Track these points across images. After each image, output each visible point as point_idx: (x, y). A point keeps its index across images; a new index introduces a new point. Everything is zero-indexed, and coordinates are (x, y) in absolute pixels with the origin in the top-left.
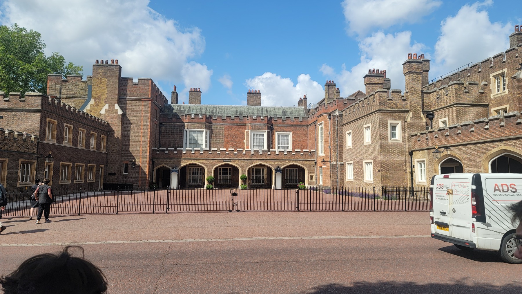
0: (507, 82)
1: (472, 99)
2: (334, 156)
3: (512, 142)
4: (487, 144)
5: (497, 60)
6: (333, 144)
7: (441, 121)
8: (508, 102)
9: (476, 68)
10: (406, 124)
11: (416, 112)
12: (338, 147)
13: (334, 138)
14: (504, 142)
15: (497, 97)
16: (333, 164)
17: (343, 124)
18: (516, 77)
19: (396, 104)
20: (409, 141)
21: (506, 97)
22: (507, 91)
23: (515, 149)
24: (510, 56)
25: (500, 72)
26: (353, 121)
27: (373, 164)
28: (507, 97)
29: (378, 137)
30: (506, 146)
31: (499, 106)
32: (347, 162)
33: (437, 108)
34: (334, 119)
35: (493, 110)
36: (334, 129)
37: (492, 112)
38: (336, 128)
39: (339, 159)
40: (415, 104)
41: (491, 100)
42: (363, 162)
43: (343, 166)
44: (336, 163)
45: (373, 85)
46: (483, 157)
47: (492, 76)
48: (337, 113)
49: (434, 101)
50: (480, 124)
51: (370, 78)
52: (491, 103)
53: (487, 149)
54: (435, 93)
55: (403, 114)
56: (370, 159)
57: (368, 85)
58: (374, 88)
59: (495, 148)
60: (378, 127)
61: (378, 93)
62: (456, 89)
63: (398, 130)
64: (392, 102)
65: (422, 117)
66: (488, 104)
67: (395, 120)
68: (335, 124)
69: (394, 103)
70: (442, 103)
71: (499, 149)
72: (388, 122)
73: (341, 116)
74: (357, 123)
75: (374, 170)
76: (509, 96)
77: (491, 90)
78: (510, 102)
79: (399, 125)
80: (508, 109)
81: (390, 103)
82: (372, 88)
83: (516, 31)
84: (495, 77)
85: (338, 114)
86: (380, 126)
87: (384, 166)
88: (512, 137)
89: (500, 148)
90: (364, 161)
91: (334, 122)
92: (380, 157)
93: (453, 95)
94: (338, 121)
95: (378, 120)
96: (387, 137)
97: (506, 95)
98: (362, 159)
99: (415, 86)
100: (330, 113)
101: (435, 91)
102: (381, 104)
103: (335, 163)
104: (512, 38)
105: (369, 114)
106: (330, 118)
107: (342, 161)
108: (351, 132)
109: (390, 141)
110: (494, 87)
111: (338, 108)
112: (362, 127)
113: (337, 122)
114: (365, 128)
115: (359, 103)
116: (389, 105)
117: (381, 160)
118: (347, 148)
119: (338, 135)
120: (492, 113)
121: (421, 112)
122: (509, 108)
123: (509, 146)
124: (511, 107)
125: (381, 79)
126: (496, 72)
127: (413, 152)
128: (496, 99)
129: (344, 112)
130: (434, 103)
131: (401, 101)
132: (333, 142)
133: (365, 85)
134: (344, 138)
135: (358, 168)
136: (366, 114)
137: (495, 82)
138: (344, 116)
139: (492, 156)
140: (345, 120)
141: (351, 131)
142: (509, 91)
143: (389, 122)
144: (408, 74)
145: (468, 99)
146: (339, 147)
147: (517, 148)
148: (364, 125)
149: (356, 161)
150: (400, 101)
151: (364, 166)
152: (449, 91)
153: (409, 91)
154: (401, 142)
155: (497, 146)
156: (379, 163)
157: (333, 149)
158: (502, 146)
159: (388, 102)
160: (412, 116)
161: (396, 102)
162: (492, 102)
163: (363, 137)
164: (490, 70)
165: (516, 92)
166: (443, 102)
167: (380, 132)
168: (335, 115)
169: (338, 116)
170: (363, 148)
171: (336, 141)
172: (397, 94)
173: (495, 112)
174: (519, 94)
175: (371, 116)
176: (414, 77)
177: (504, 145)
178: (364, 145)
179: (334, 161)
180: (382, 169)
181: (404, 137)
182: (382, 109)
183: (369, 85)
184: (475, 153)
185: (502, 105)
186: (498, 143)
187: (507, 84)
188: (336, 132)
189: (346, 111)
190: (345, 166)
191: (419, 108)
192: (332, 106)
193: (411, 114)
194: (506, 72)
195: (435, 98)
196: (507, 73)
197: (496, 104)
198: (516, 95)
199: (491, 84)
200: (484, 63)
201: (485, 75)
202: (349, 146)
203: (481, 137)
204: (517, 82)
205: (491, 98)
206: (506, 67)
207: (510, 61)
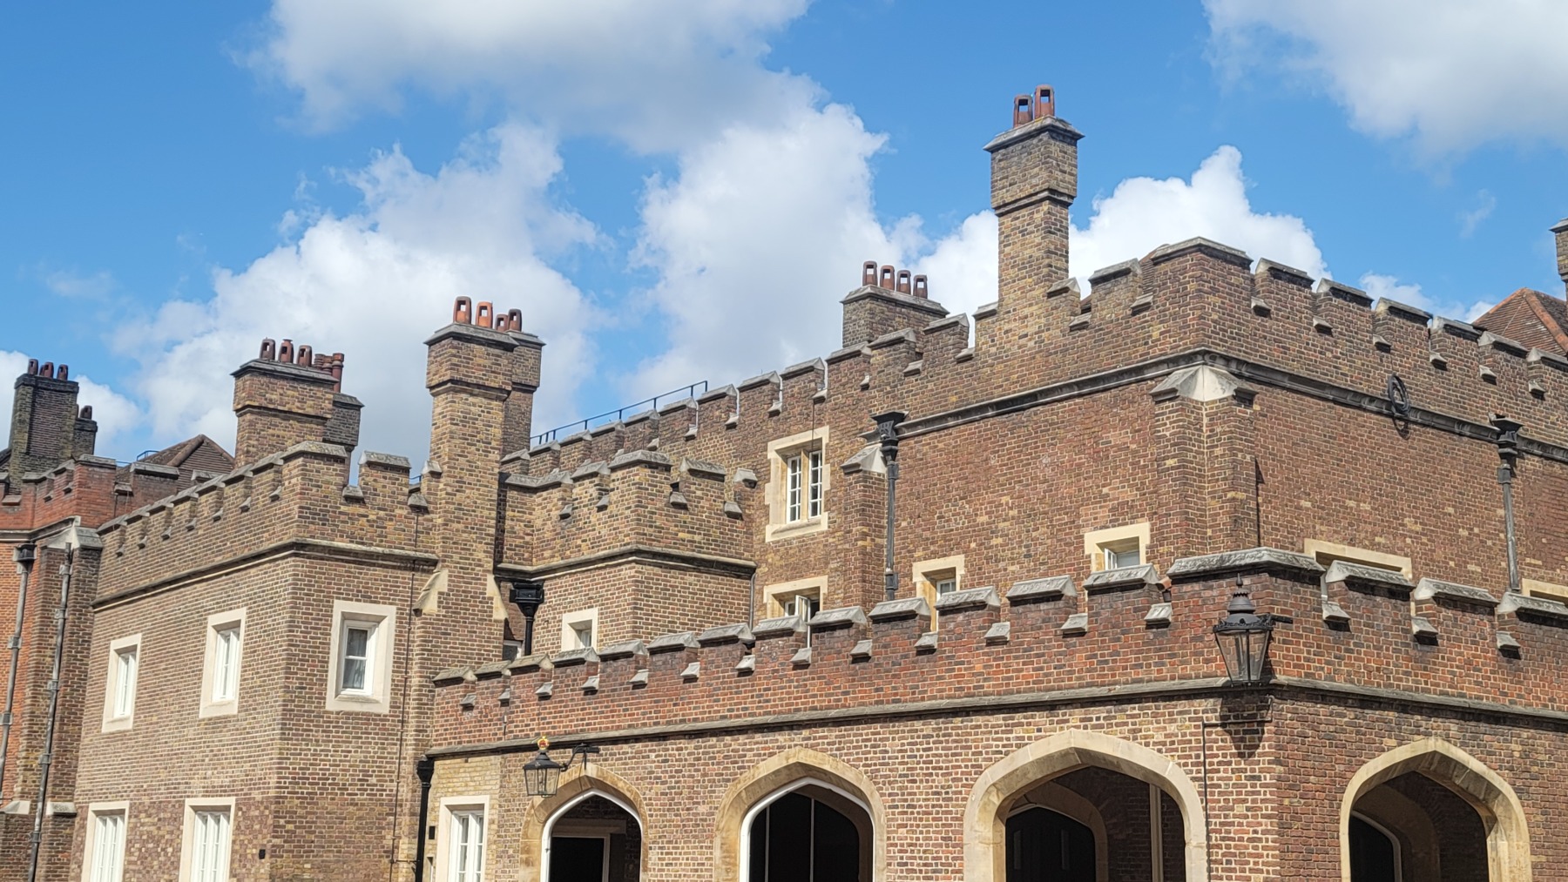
0: (825, 484)
1: (697, 538)
2: (27, 768)
3: (833, 734)
4: (742, 739)
5: (796, 389)
6: (28, 701)
7: (571, 625)
8: (827, 564)
9: (719, 407)
10: (418, 622)
11: (464, 573)
12: (57, 724)
13: (40, 672)
14: (806, 733)
15: (789, 542)
16: (13, 816)
17: (98, 598)
18: (857, 465)
19: (378, 524)
20: (421, 705)
21: (818, 543)
22: (823, 517)
23: (841, 765)
24: (843, 381)
25: (805, 437)
26: (155, 587)
27: (236, 815)
28: (821, 546)
29: (279, 678)
30: (810, 752)
31: (793, 578)
32: (94, 806)
33: (557, 562)
34: (51, 568)
35: (770, 590)
36: (46, 620)
37: (765, 601)
38: (58, 615)
39: (55, 785)
40: (465, 535)
41: (765, 549)
42: (182, 805)
43: (72, 826)
44: (32, 809)
45: (277, 420)
46: (725, 795)
47: (777, 451)
48: (72, 538)
49: (546, 528)
50: (723, 648)
51: (264, 379)
52: (766, 562)
53: (738, 761)
54: (556, 494)
55: (408, 575)
56: (223, 791)
57: (252, 413)
58: (277, 432)
59: (771, 755)
60: (283, 627)
61: (300, 461)
62: (639, 486)
63: (378, 652)
64: (362, 511)
65: (491, 599)
66: (752, 564)
67: (368, 599)
68: (56, 596)
69: (372, 517)
70: (579, 542)
71: (785, 764)
72: (332, 607)
73: (91, 553)
74: (172, 600)
75: (237, 847)
76: (831, 540)
77: (768, 506)
78: (833, 565)
79: (384, 624)
80: (821, 592)
81: (352, 517)
82: (271, 431)
83: (865, 282)
84: (784, 454)
85: (76, 545)
86: (292, 626)
87: (290, 827)
88: (833, 713)
89: (787, 759)
90: (189, 802)
91: (50, 584)
92: (273, 781)
93: (628, 512)
94: (73, 581)
95: (285, 597)
96: (323, 682)
97: (819, 534)
98: (182, 787)
99: (473, 448)
100: (30, 536)
101: (557, 485)
102: (312, 514)
103: (24, 807)
104: (851, 307)
105: (245, 560)
106: (28, 564)
107: (70, 796)
108: (136, 646)
109: (332, 704)
110: (779, 497)
111: (78, 512)
112: (202, 623)
113: (64, 586)
114: (214, 627)
115: (196, 500)
116: (348, 527)
117: (279, 800)
118: (105, 729)
119: (65, 658)
120: (765, 605)
121: (488, 571)
122: (826, 591)
123: (823, 751)
124: (833, 588)
125: (319, 394)
126: (789, 434)
127: (437, 763)
128: (782, 547)
129: (110, 540)
130: (548, 535)
131: (404, 512)
132: (28, 692)
133: (237, 411)
134: (93, 674)
135: (151, 837)
136: (229, 558)
137: (783, 477)
138: (107, 560)
139: (758, 789)
140: (112, 577)
141: (136, 640)
142: (831, 522)
143: (340, 607)
144: (447, 391)
145: (681, 535)
146: (62, 724)
147: (849, 761)
148: (209, 611)
149: (146, 800)
150: (398, 512)
151: (186, 828)
152: (613, 490)
153: (445, 467)
154: (385, 709)
155: (778, 747)
156: (267, 812)
157: (26, 732)
158: (795, 750)
159: (343, 508)
160: (446, 590)
161: (382, 513)
162: (770, 560)
163: (198, 674)
164: (771, 424)
165: (854, 529)
166: (584, 536)
167: (290, 656)
168: (62, 546)
169: (77, 553)
170: (190, 732)
171: (50, 685)
172: (389, 474)
173: (777, 603)
174: (864, 536)
175: (253, 571)
176: (472, 408)
177: (801, 745)
178: (201, 716)
179: (23, 795)
180: (277, 846)
181: (400, 687)
182: (310, 540)
183: (258, 414)
184: (693, 776)
185: (802, 577)
186: (782, 738)
187: (826, 492)
188: (53, 641)
189: (123, 532)
190: (83, 827)
191: (481, 555)
192: (48, 499)
193: (442, 580)
194: (825, 442)
195: (555, 514)
196: (827, 445)
197: (782, 566)
198: (856, 540)
199: (768, 481)
200: (750, 393)
201: (751, 444)
202: (117, 715)
203: (724, 705)
204: (859, 487)
205: (767, 541)
206: (828, 423)
207: (841, 400)
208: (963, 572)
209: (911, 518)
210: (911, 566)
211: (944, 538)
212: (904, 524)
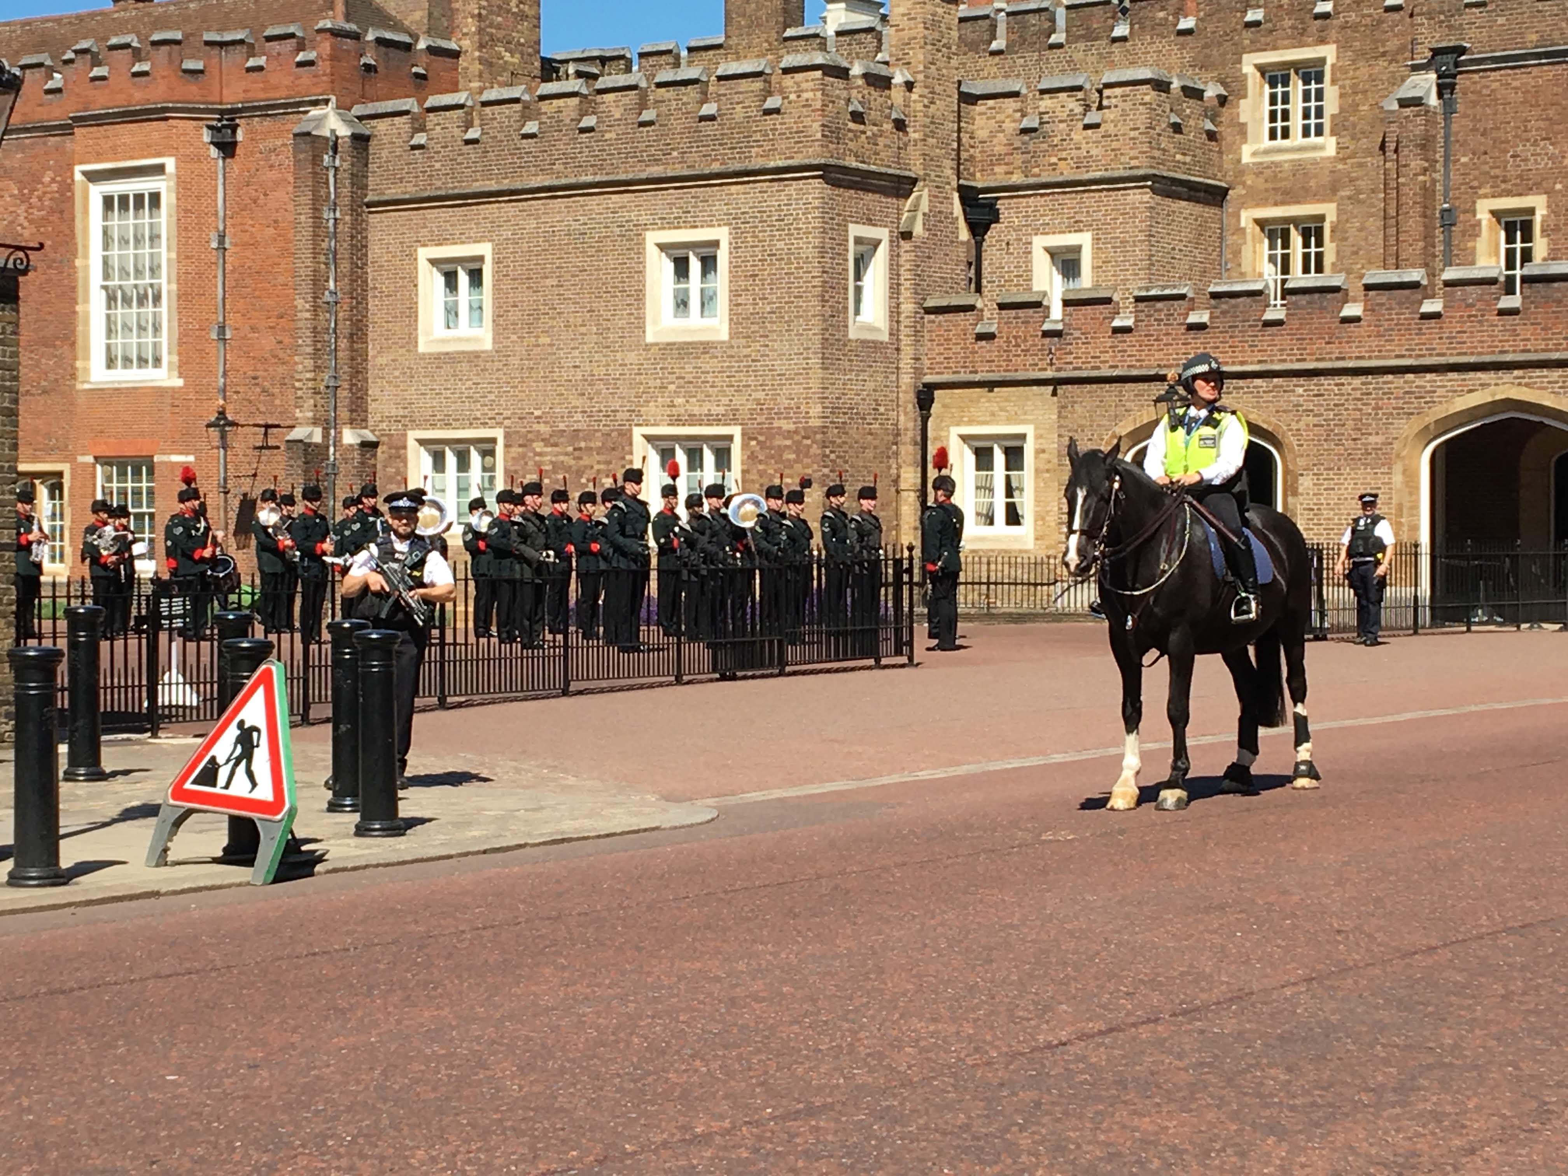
0: (1331, 104)
1: (1189, 159)
6: (306, 316)
7: (1047, 249)
8: (1332, 190)
9: (1163, 8)
10: (905, 245)
11: (939, 190)
12: (343, 341)
13: (317, 281)
14: (1516, 373)
15: (1278, 165)
17: (376, 197)
18: (1419, 98)
20: (916, 332)
21: (1327, 168)
22: (1329, 145)
25: (1300, 54)
27: (745, 444)
28: (1325, 172)
29: (811, 306)
31: (1283, 203)
33: (1017, 178)
34: (316, 160)
35: (1247, 217)
37: (1243, 224)
38: (328, 214)
41: (1240, 171)
43: (374, 456)
44: (326, 435)
47: (1254, 65)
49: (995, 141)
52: (1244, 184)
54: (1010, 104)
59: (1471, 391)
62: (1149, 107)
63: (876, 278)
65: (958, 218)
66: (1224, 185)
67: (870, 223)
69: (869, 133)
70: (1054, 160)
72: (851, 232)
76: (1340, 166)
77: (1244, 124)
78: (1342, 194)
79: (881, 248)
80: (1326, 221)
81: (856, 134)
84: (1263, 70)
86: (823, 252)
87: (833, 456)
88: (1557, 356)
89: (1493, 395)
93: (1133, 134)
94: (343, 175)
95: (810, 221)
96: (846, 308)
97: (1322, 159)
99: (940, 54)
101: (1015, 94)
102: (831, 132)
105: (722, 176)
108: (478, 257)
109: (852, 333)
110: (1257, 115)
112: (633, 239)
113: (331, 181)
114: (658, 245)
116: (854, 146)
117: (823, 430)
119: (342, 266)
120: (1244, 229)
121: (954, 190)
122: (1334, 219)
124: (1344, 217)
126: (1275, 48)
127: (937, 393)
128: (1267, 169)
129: (388, 127)
130: (999, 149)
136: (679, 171)
137: (1261, 94)
138: (385, 151)
141: (478, 248)
142: (1340, 148)
143: (854, 231)
145: (1177, 157)
146: (350, 341)
148: (643, 227)
149: (541, 428)
151: (636, 457)
152: (1109, 107)
153: (920, 77)
154: (885, 337)
155: (1482, 384)
159: (850, 125)
160: (928, 211)
162: (1249, 182)
164: (1248, 34)
166: (1064, 154)
167: (823, 284)
172: (878, 86)
173: (1258, 229)
179: (314, 421)
180: (826, 476)
181: (895, 313)
182: (832, 161)
185: (1299, 202)
187: (1333, 116)
190: (398, 457)
193: (924, 200)
194: (1329, 62)
195: (1010, 126)
196: (1333, 65)
197: (1267, 190)
198: (1415, 174)
199: (1245, 96)
201: (1215, 52)
203: (1400, 345)
204: (1419, 121)
205: (1244, 161)
206: (1335, 42)
207: (1353, 17)
208: (1545, 212)
209: (1474, 154)
210: (1474, 203)
211: (1520, 176)
212: (1464, 160)
